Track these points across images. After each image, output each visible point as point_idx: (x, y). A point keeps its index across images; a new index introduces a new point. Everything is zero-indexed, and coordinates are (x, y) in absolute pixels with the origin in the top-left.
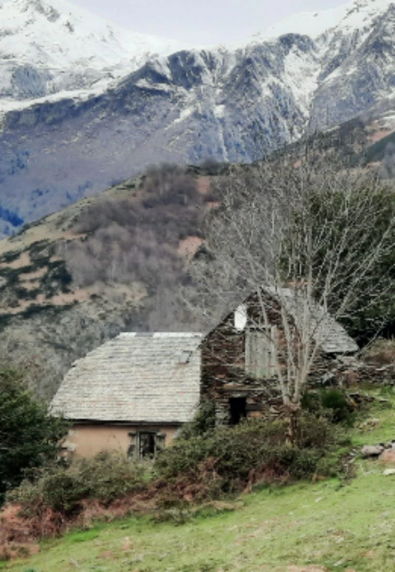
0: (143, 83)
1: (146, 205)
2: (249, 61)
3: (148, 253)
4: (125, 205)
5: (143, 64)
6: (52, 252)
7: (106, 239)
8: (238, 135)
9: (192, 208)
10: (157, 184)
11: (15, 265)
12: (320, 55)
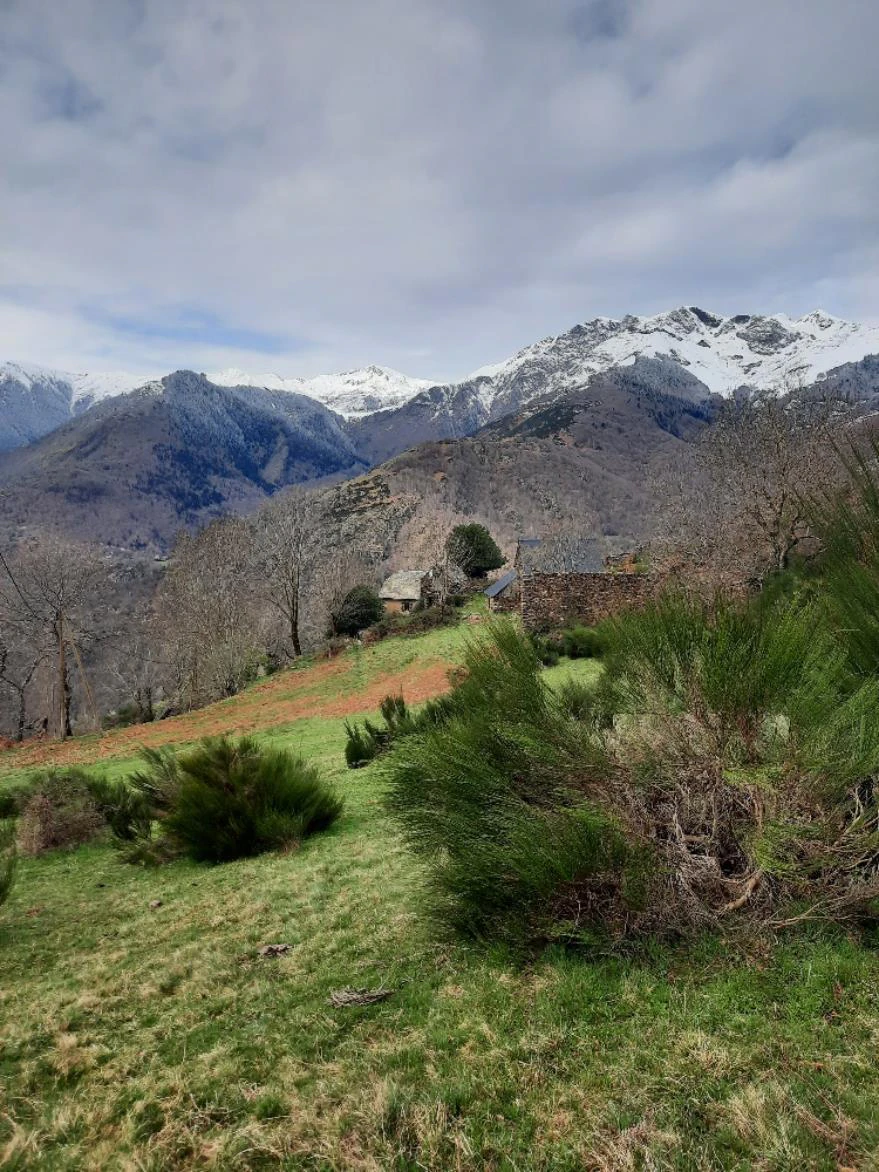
0: (419, 402)
1: (420, 458)
2: (463, 390)
3: (421, 479)
4: (411, 459)
5: (418, 393)
6: (382, 480)
7: (404, 474)
8: (460, 423)
9: (439, 459)
10: (424, 449)
11: (367, 486)
12: (495, 385)
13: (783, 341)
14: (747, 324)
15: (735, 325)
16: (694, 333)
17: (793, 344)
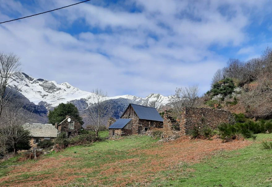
13: (55, 90)
14: (43, 82)
15: (39, 81)
16: (23, 81)
17: (58, 91)
